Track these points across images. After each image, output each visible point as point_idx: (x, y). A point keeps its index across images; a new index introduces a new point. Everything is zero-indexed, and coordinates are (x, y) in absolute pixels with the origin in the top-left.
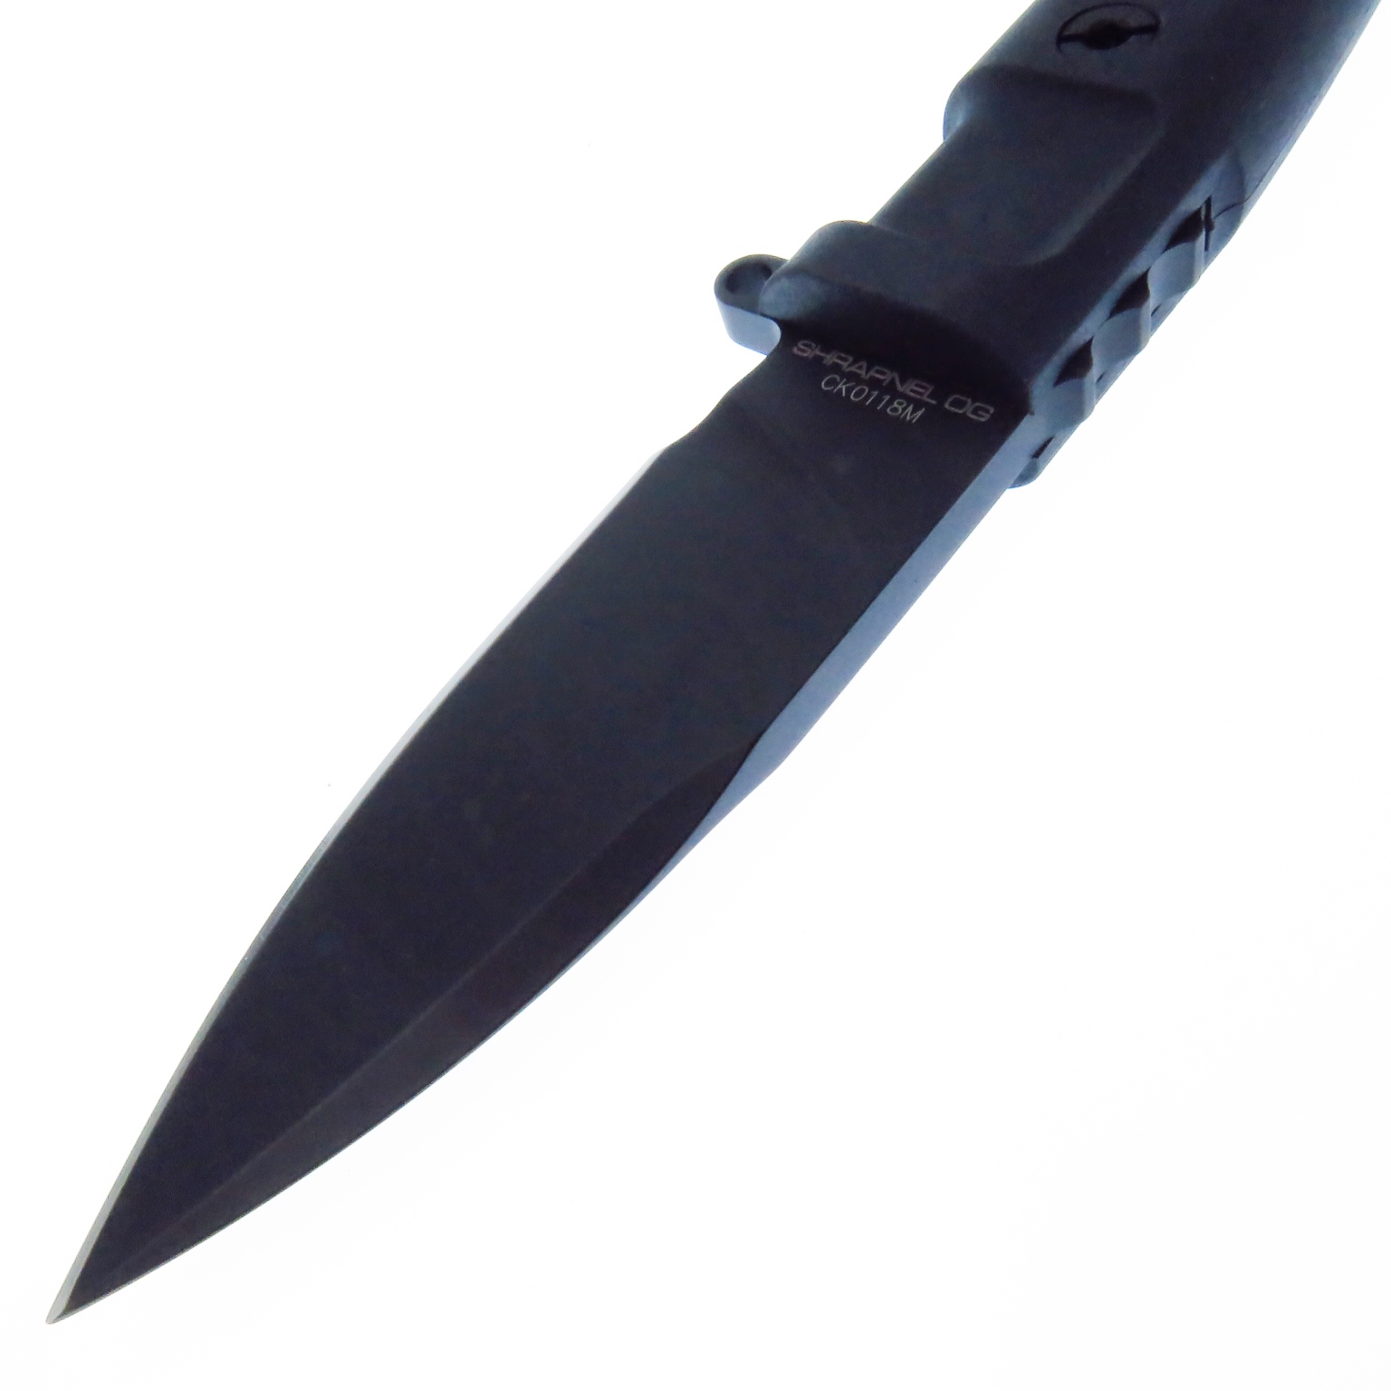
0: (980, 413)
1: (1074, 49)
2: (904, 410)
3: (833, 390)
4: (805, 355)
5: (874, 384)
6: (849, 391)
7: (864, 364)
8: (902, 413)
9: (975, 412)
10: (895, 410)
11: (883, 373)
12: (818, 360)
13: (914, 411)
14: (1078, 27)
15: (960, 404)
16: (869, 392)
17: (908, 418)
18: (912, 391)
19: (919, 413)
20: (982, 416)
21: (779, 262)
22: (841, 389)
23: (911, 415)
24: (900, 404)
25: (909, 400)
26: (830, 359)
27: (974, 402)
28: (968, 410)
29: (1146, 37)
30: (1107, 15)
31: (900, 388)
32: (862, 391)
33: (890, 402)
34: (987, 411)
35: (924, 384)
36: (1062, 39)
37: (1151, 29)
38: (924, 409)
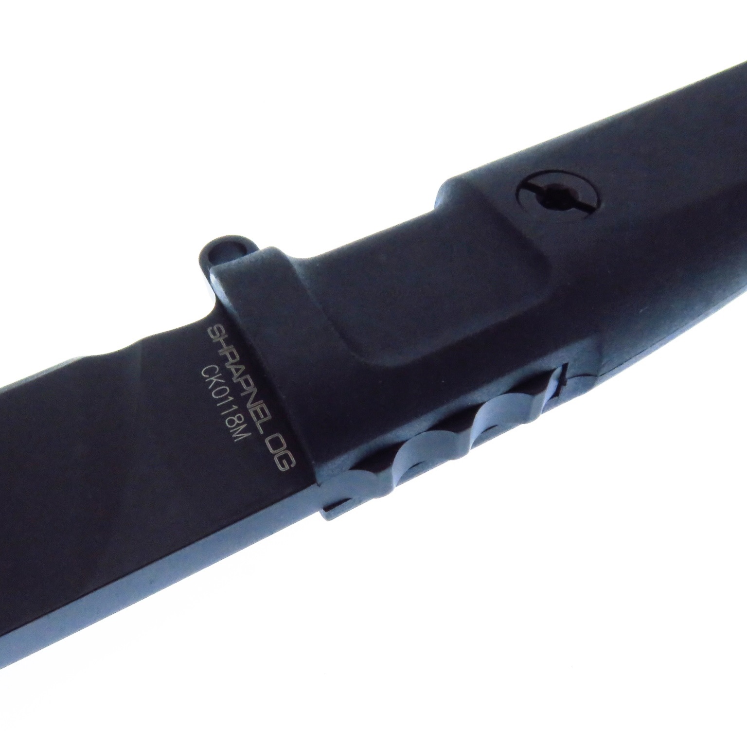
0: (285, 462)
1: (529, 197)
2: (238, 425)
3: (207, 378)
4: (212, 336)
5: (236, 389)
6: (217, 384)
7: (243, 368)
8: (234, 428)
9: (281, 459)
10: (232, 422)
11: (248, 384)
12: (219, 346)
13: (243, 431)
14: (542, 182)
15: (276, 444)
16: (228, 395)
17: (234, 436)
18: (256, 412)
19: (245, 435)
20: (283, 466)
21: (253, 248)
22: (212, 381)
23: (239, 434)
24: (239, 419)
25: (248, 419)
26: (226, 350)
27: (287, 449)
28: (277, 453)
29: (584, 214)
30: (567, 182)
31: (249, 405)
32: (224, 390)
33: (233, 413)
34: (289, 462)
35: (267, 411)
36: (525, 184)
37: (589, 210)
38: (250, 434)
